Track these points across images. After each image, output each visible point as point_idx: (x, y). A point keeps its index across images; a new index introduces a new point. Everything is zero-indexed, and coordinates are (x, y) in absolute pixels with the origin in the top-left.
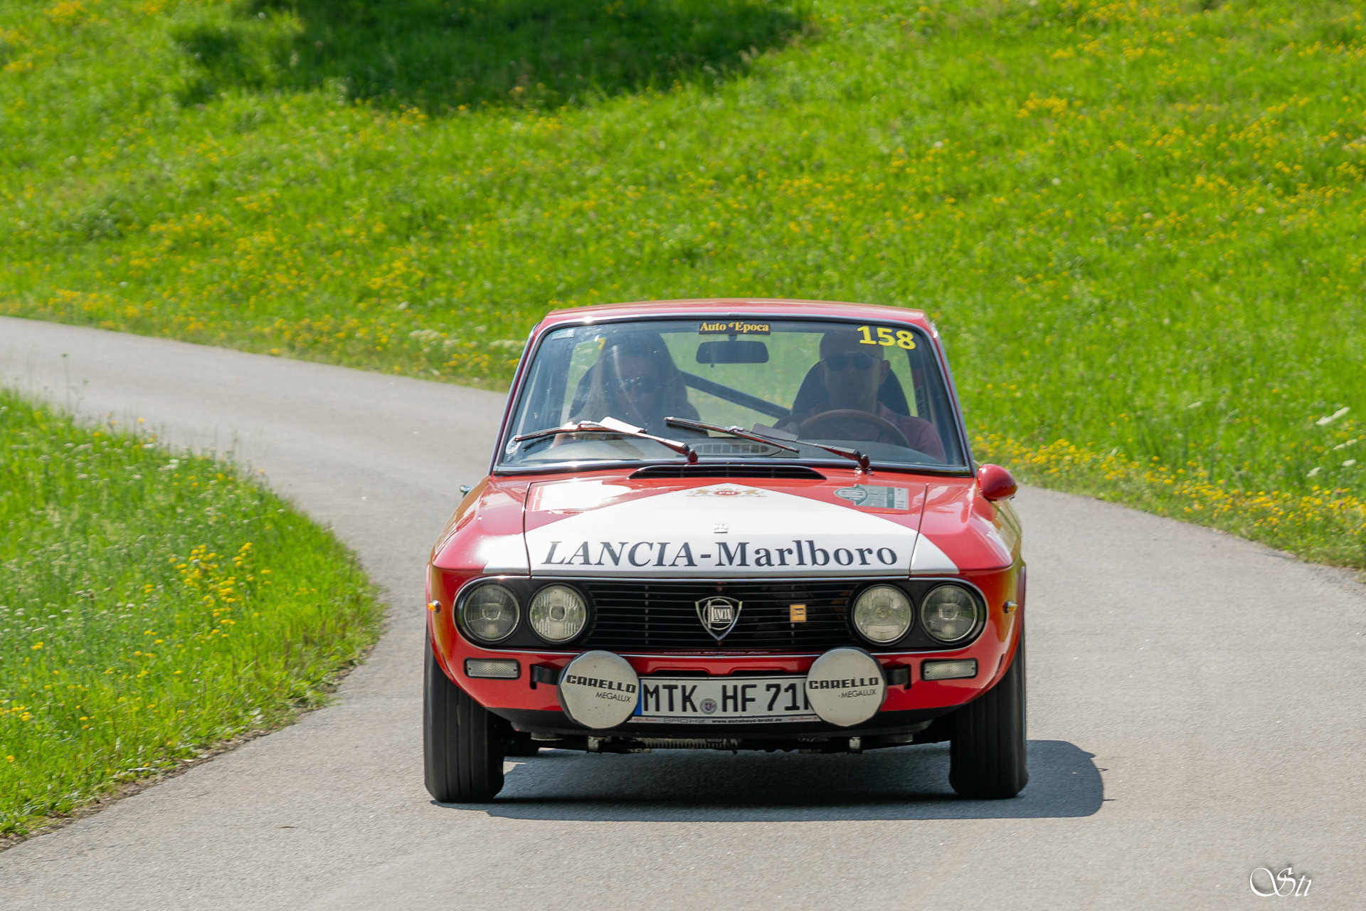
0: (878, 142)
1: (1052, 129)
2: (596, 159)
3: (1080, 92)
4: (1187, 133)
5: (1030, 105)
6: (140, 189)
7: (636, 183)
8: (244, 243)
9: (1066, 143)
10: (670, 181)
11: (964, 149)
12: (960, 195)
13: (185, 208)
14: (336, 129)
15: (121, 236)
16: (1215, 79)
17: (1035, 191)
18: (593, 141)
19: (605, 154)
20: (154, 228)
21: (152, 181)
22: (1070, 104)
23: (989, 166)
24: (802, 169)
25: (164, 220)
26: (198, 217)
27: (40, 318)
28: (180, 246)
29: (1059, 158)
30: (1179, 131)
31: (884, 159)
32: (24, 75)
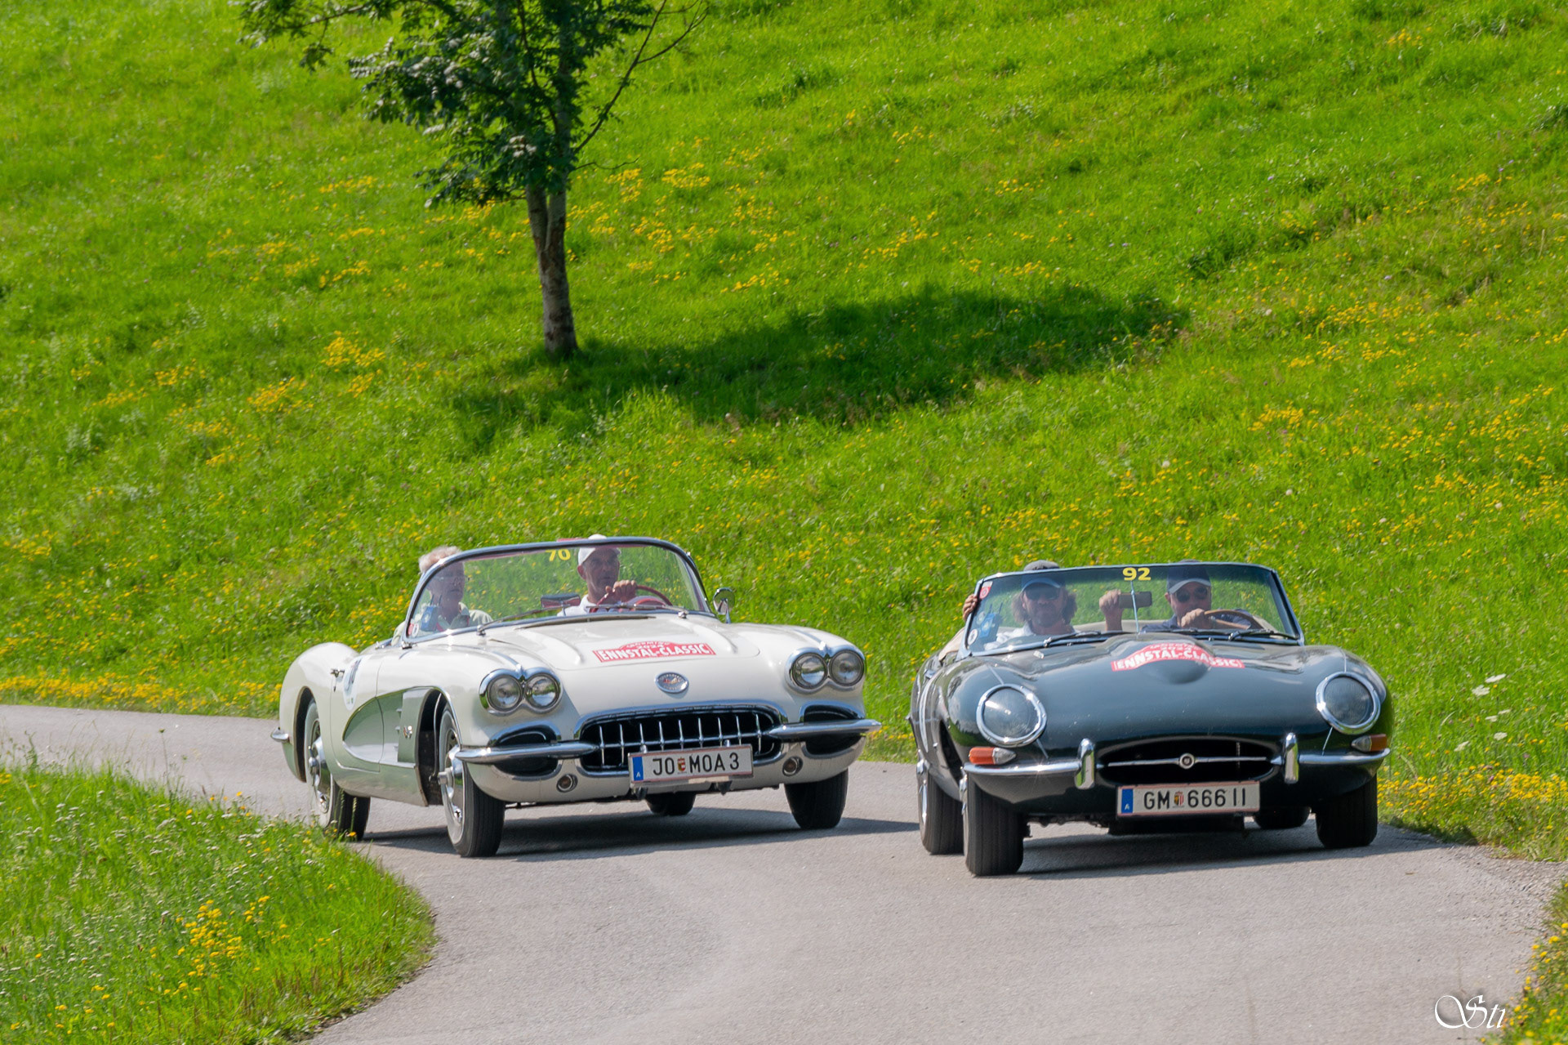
0: (1107, 467)
1: (1287, 440)
2: (815, 508)
3: (1317, 400)
4: (1426, 433)
5: (1266, 418)
6: (341, 575)
7: (854, 529)
9: (1302, 455)
10: (889, 523)
11: (1194, 467)
12: (1192, 516)
14: (546, 498)
16: (1457, 375)
17: (1269, 507)
18: (811, 489)
19: (821, 501)
20: (354, 614)
21: (353, 565)
22: (1306, 414)
23: (1220, 483)
24: (1027, 500)
25: (365, 604)
29: (1294, 469)
30: (1417, 432)
31: (1114, 484)
32: (227, 469)
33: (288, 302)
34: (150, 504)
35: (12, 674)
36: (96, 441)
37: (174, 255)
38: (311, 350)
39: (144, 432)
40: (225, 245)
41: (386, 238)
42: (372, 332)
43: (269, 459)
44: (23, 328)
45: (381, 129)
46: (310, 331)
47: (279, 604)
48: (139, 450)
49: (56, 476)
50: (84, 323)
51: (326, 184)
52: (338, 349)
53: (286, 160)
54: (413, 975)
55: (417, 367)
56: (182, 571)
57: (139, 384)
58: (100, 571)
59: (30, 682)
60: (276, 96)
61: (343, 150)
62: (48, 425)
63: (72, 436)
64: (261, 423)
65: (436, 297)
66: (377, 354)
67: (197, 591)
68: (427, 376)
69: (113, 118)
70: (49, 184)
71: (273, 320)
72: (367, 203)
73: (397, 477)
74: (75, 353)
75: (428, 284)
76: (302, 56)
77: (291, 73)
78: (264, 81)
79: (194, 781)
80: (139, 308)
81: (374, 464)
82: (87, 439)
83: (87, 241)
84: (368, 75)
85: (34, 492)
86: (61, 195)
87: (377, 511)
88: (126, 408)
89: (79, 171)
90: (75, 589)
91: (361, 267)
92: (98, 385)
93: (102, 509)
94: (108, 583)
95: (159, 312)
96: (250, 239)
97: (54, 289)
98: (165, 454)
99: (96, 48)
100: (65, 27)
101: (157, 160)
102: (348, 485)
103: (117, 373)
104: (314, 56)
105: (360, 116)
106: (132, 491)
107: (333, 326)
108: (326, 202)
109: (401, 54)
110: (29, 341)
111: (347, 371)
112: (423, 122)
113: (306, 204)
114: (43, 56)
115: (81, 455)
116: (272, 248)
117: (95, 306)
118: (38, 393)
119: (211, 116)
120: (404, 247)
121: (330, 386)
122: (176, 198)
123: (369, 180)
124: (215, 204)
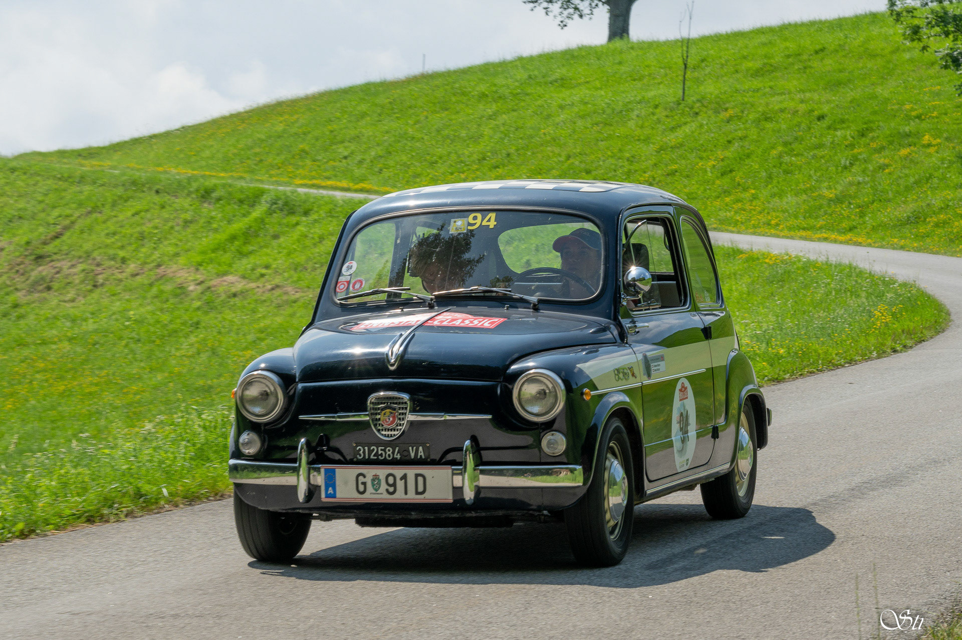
6: (924, 208)
8: (956, 224)
13: (939, 213)
15: (918, 223)
20: (928, 220)
21: (928, 205)
25: (931, 217)
26: (942, 216)
27: (887, 248)
28: (937, 225)
32: (890, 173)
33: (912, 123)
34: (866, 183)
35: (821, 233)
36: (850, 163)
37: (877, 108)
38: (918, 138)
39: (865, 161)
40: (894, 105)
41: (943, 105)
42: (937, 133)
43: (903, 171)
44: (829, 128)
45: (944, 72)
46: (918, 133)
47: (905, 215)
48: (863, 166)
49: (837, 173)
50: (849, 127)
51: (925, 88)
52: (927, 138)
53: (914, 80)
54: (944, 331)
55: (951, 145)
56: (875, 204)
57: (865, 147)
58: (850, 203)
59: (825, 235)
60: (911, 60)
61: (932, 78)
62: (836, 158)
63: (843, 162)
64: (902, 161)
65: (958, 124)
66: (939, 140)
67: (879, 211)
68: (954, 148)
69: (861, 65)
70: (840, 84)
71: (907, 129)
72: (938, 94)
73: (943, 179)
74: (846, 136)
75: (956, 120)
76: (920, 48)
77: (917, 53)
78: (907, 56)
79: (878, 268)
80: (866, 123)
81: (936, 174)
82: (848, 162)
83: (851, 102)
84: (940, 55)
85: (831, 178)
86: (843, 88)
87: (936, 189)
88: (860, 154)
89: (849, 81)
90: (842, 208)
91: (935, 114)
92: (852, 146)
93: (851, 184)
94: (852, 206)
95: (872, 125)
96: (901, 104)
97: (840, 116)
98: (871, 168)
99: (856, 43)
100: (846, 37)
101: (874, 78)
102: (928, 180)
103: (858, 143)
104: (924, 48)
105: (937, 67)
106: (861, 179)
107: (926, 131)
108: (925, 94)
109: (951, 49)
110: (831, 132)
111: (929, 145)
112: (957, 70)
113: (919, 94)
114: (840, 45)
115: (845, 168)
116: (908, 107)
117: (852, 122)
118: (833, 148)
119: (891, 66)
120: (949, 108)
121: (924, 150)
122: (879, 90)
123: (939, 87)
124: (891, 92)
